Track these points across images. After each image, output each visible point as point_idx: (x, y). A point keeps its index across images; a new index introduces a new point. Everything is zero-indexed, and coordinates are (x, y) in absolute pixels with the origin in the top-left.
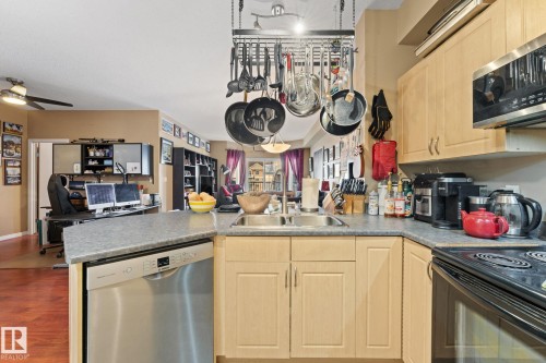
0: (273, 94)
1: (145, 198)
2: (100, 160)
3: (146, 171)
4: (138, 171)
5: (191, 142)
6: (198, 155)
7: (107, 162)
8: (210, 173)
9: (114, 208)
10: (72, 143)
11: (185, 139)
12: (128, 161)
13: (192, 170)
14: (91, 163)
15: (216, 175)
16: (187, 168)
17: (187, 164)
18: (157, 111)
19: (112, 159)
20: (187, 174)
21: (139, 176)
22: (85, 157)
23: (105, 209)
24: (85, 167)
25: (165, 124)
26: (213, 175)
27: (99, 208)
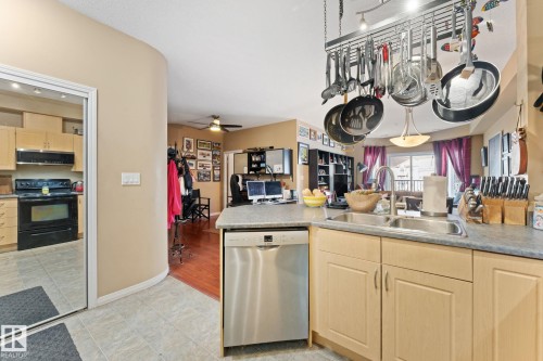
0: (367, 91)
1: (286, 193)
2: (258, 163)
3: (287, 171)
4: (281, 171)
5: (326, 143)
6: (332, 154)
7: (262, 165)
8: (345, 171)
9: (264, 200)
10: (244, 152)
11: (320, 141)
12: (275, 163)
13: (326, 169)
14: (254, 166)
15: (352, 173)
16: (321, 167)
17: (321, 163)
18: (295, 120)
19: (264, 162)
20: (322, 173)
21: (282, 175)
22: (250, 162)
23: (259, 200)
24: (250, 169)
25: (302, 130)
26: (349, 173)
27: (254, 198)
